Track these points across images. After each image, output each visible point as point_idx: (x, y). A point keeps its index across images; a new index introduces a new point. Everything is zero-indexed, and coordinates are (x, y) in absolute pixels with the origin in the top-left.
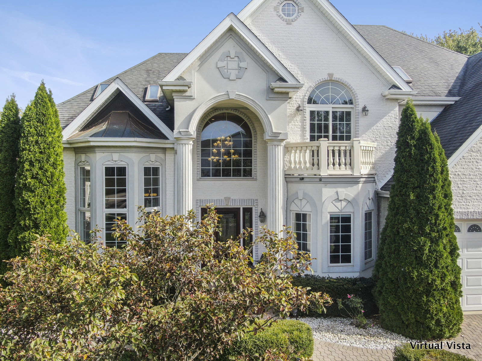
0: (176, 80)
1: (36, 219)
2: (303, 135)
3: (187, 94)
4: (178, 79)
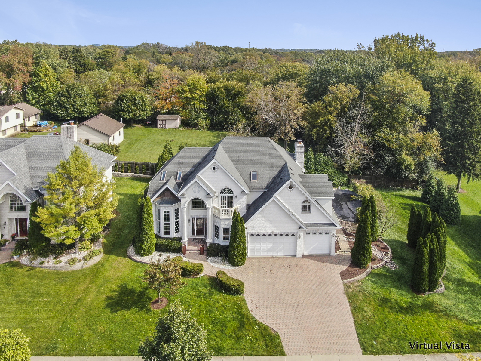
0: (181, 195)
2: (218, 203)
3: (184, 197)
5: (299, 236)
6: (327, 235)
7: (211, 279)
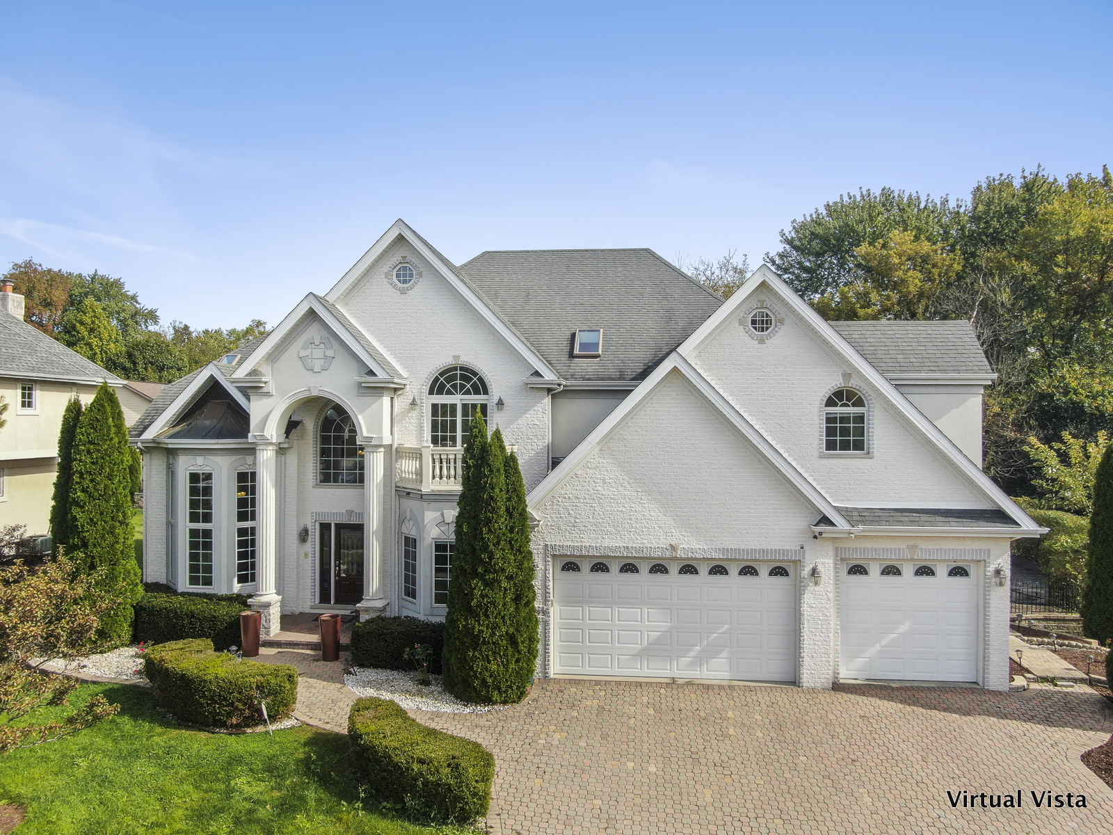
0: (246, 376)
1: (85, 537)
2: (420, 436)
3: (264, 390)
4: (249, 374)
5: (814, 572)
6: (958, 580)
7: (324, 743)
